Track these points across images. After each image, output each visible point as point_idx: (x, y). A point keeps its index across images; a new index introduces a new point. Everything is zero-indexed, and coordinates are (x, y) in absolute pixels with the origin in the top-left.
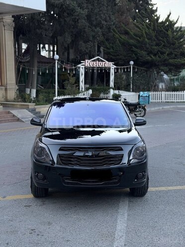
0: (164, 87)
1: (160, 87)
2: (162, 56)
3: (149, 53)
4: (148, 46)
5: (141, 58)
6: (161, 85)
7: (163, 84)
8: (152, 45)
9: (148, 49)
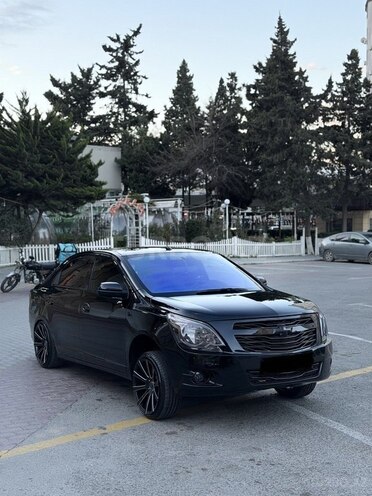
0: (47, 236)
1: (41, 236)
2: (52, 183)
3: (29, 175)
4: (26, 163)
5: (14, 184)
6: (42, 233)
7: (46, 231)
8: (33, 162)
9: (25, 167)
